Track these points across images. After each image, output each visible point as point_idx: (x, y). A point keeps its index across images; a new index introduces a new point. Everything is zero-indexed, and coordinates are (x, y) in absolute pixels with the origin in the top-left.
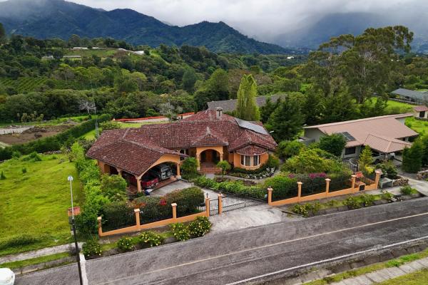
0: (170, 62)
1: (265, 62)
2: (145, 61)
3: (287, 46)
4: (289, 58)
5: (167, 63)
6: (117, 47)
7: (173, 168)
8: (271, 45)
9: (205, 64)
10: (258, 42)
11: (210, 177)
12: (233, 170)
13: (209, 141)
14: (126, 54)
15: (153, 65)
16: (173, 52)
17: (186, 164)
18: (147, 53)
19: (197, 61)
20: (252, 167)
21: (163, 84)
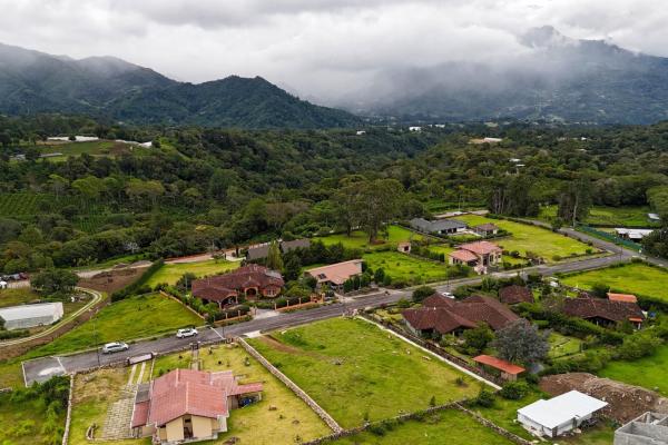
0: (190, 156)
1: (323, 144)
2: (154, 157)
3: (359, 110)
4: (359, 133)
5: (186, 158)
6: (113, 139)
7: (233, 298)
8: (334, 110)
9: (238, 154)
10: (315, 106)
11: (252, 301)
12: (263, 298)
13: (250, 284)
14: (127, 146)
15: (167, 162)
16: (194, 142)
17: (240, 296)
18: (156, 145)
19: (227, 149)
20: (272, 295)
21: (186, 195)
